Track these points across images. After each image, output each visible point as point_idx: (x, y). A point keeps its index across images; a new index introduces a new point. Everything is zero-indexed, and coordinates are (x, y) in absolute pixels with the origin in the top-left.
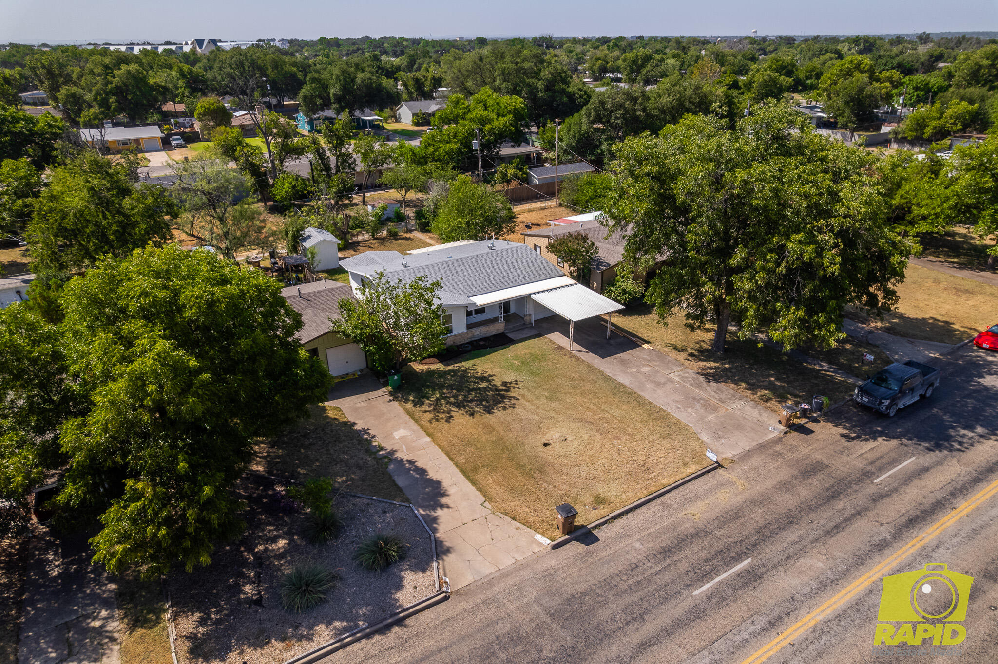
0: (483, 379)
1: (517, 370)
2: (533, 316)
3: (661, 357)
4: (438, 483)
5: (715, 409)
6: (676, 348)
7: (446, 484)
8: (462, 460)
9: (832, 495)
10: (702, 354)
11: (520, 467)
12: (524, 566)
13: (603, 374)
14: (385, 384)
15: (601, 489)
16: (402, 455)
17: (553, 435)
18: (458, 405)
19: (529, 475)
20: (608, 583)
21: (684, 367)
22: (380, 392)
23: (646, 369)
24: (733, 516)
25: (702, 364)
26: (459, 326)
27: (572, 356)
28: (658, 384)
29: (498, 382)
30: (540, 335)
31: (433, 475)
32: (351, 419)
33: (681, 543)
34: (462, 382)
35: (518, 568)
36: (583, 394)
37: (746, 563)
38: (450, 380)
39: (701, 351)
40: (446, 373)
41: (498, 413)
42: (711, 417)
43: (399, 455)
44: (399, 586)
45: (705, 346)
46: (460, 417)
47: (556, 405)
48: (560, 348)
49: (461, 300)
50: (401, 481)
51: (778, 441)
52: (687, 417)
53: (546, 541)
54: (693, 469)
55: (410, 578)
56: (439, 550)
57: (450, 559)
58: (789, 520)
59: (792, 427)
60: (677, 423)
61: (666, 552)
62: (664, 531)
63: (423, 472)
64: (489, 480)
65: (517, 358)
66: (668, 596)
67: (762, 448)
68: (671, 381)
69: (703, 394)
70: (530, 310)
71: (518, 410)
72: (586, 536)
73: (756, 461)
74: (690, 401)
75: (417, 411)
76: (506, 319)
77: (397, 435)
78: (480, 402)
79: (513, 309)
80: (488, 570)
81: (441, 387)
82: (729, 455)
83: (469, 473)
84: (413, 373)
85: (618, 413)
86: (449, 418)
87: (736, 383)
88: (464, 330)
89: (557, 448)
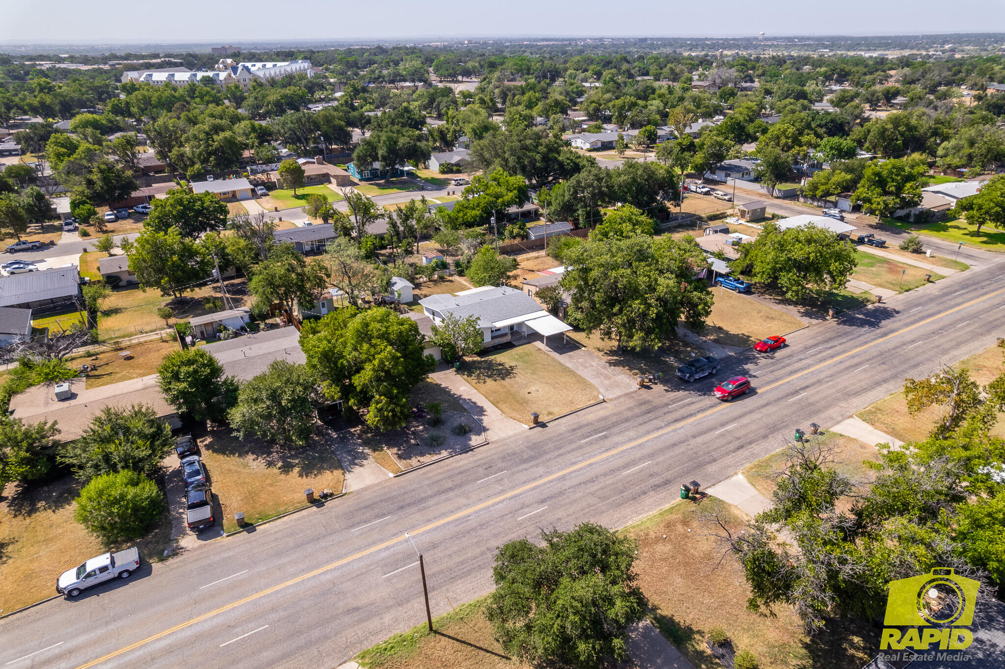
0: (500, 364)
1: (517, 360)
2: (526, 332)
3: (590, 354)
4: (482, 407)
5: (610, 378)
6: (599, 350)
7: (485, 407)
8: (491, 399)
9: (649, 412)
10: (612, 353)
11: (518, 401)
12: (518, 434)
13: (559, 363)
14: (452, 367)
15: (551, 410)
16: (465, 396)
17: (533, 389)
18: (489, 377)
19: (521, 404)
20: (550, 439)
21: (601, 359)
22: (450, 370)
23: (581, 360)
24: (605, 418)
25: (610, 358)
26: (487, 338)
27: (545, 354)
28: (586, 367)
29: (507, 366)
30: (529, 343)
31: (479, 404)
32: (439, 382)
33: (580, 427)
34: (490, 366)
35: (515, 435)
36: (548, 372)
37: (604, 433)
38: (484, 365)
39: (611, 351)
40: (480, 362)
41: (507, 380)
42: (607, 382)
43: (463, 397)
44: (470, 440)
45: (614, 349)
46: (489, 381)
47: (535, 376)
48: (539, 349)
49: (489, 325)
50: (466, 407)
51: (635, 392)
52: (595, 382)
53: (527, 427)
54: (592, 402)
55: (474, 437)
56: (485, 429)
57: (488, 432)
58: (627, 420)
59: (643, 386)
60: (590, 384)
61: (574, 430)
62: (574, 424)
63: (475, 403)
64: (504, 407)
65: (517, 354)
66: (571, 442)
67: (626, 395)
68: (592, 366)
69: (606, 372)
70: (524, 329)
71: (517, 379)
72: (543, 425)
73: (622, 400)
74: (599, 374)
75: (469, 379)
76: (512, 334)
77: (462, 389)
78: (499, 375)
79: (515, 329)
80: (503, 435)
81: (480, 368)
82: (610, 397)
83: (495, 403)
84: (465, 362)
85: (563, 380)
86: (485, 382)
87: (624, 367)
88: (490, 340)
89: (534, 394)
